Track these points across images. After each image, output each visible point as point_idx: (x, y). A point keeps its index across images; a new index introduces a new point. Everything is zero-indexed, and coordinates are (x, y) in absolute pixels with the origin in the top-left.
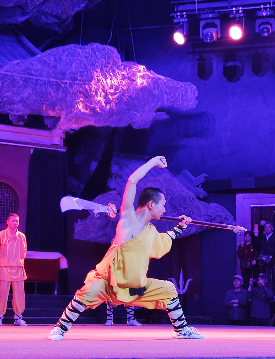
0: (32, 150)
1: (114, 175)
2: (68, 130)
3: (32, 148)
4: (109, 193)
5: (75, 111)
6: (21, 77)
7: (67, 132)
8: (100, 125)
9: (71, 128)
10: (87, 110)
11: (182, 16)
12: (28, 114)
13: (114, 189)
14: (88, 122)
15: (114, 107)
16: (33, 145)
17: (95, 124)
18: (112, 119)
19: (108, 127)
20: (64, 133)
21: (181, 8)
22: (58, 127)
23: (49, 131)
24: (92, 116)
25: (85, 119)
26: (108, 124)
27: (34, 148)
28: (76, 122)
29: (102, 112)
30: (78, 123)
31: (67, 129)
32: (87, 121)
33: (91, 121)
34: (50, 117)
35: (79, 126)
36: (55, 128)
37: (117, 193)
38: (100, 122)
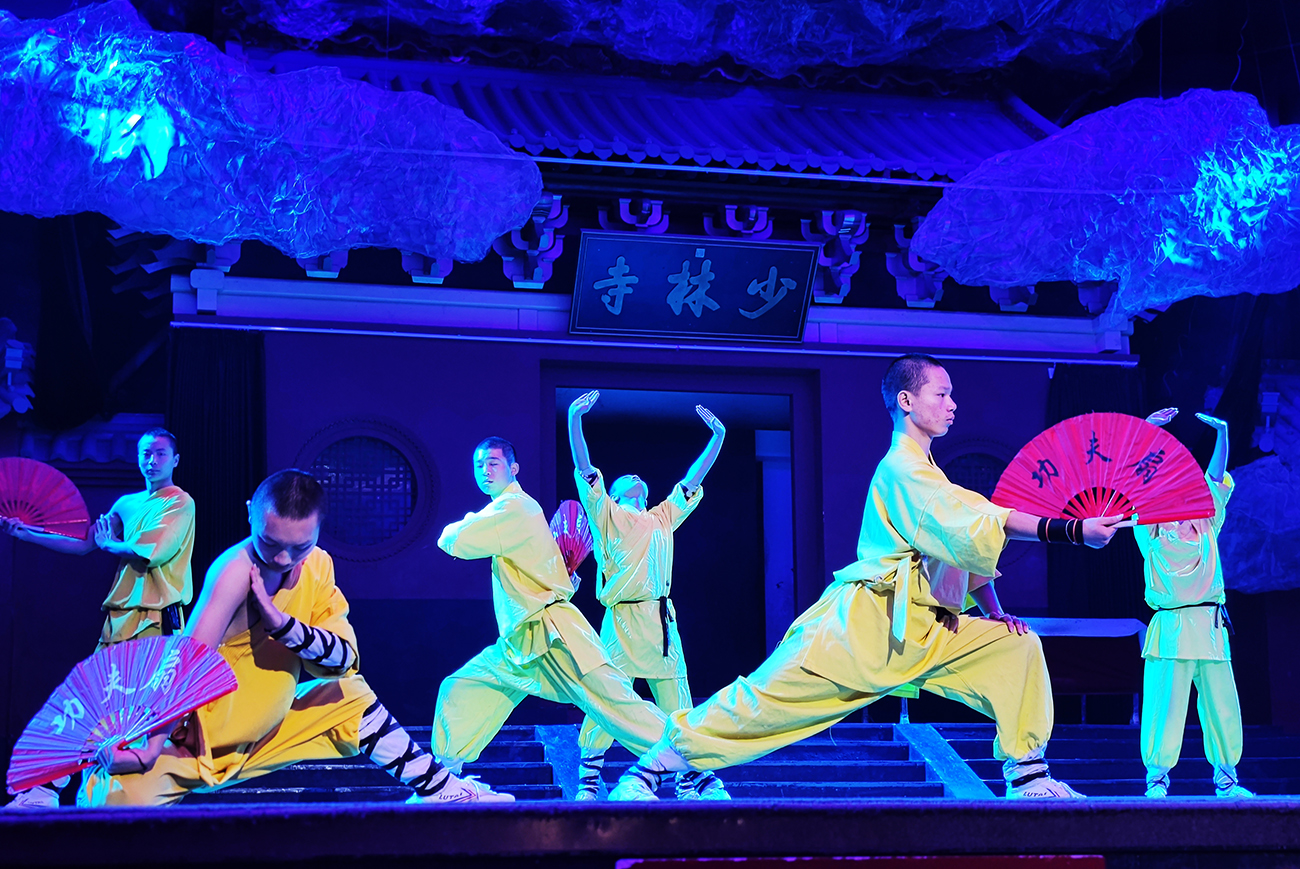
0: (1051, 371)
1: (1268, 418)
2: (1140, 312)
3: (1051, 365)
4: (1258, 462)
5: (1155, 263)
6: (1015, 193)
7: (1136, 316)
8: (1223, 293)
9: (1146, 305)
10: (1187, 256)
12: (1037, 280)
13: (1272, 453)
14: (1191, 288)
15: (1258, 244)
16: (1052, 358)
17: (1209, 290)
18: (1253, 273)
19: (1246, 296)
20: (1129, 320)
22: (1113, 306)
23: (1092, 319)
24: (1202, 271)
25: (1181, 282)
26: (1244, 287)
27: (1057, 363)
28: (1161, 290)
29: (1227, 258)
30: (1165, 292)
31: (1136, 309)
32: (1189, 286)
33: (1198, 284)
34: (1091, 284)
35: (1169, 298)
36: (1107, 310)
37: (1278, 461)
38: (1222, 284)
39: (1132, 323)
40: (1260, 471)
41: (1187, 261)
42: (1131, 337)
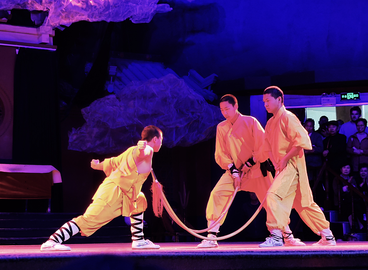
0: (17, 50)
1: (112, 77)
2: (58, 26)
3: (17, 48)
4: (107, 97)
5: (65, 4)
7: (56, 28)
8: (94, 20)
9: (61, 23)
10: (79, 2)
12: (11, 8)
13: (113, 93)
14: (81, 17)
16: (18, 45)
17: (88, 18)
18: (107, 12)
19: (103, 22)
22: (46, 23)
23: (37, 28)
24: (85, 10)
25: (77, 13)
26: (103, 18)
27: (20, 47)
28: (67, 17)
29: (96, 5)
30: (69, 18)
31: (56, 25)
32: (79, 16)
33: (83, 15)
34: (36, 12)
35: (71, 21)
36: (43, 24)
37: (115, 97)
38: (94, 16)
39: (54, 31)
40: (107, 101)
41: (79, 5)
42: (54, 38)
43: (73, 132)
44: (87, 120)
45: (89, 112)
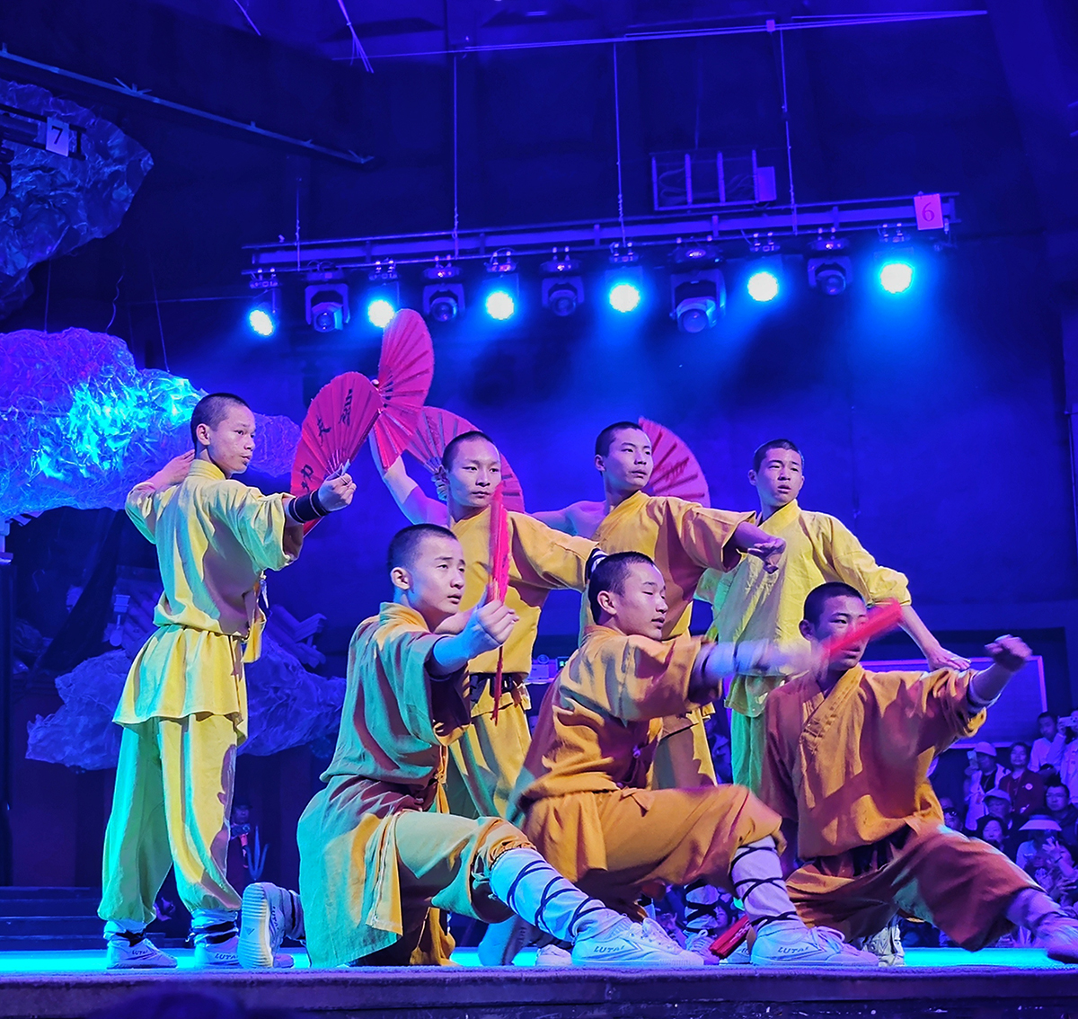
1: (119, 617)
2: (16, 516)
5: (31, 474)
8: (89, 506)
10: (59, 471)
11: (267, 276)
13: (120, 647)
14: (62, 500)
15: (120, 467)
17: (76, 503)
18: (114, 492)
20: (6, 522)
21: (265, 258)
24: (71, 486)
25: (52, 494)
26: (106, 503)
29: (94, 477)
30: (39, 501)
31: (13, 513)
32: (59, 497)
38: (88, 498)
40: (109, 663)
41: (59, 476)
43: (38, 724)
44: (67, 701)
45: (71, 685)
